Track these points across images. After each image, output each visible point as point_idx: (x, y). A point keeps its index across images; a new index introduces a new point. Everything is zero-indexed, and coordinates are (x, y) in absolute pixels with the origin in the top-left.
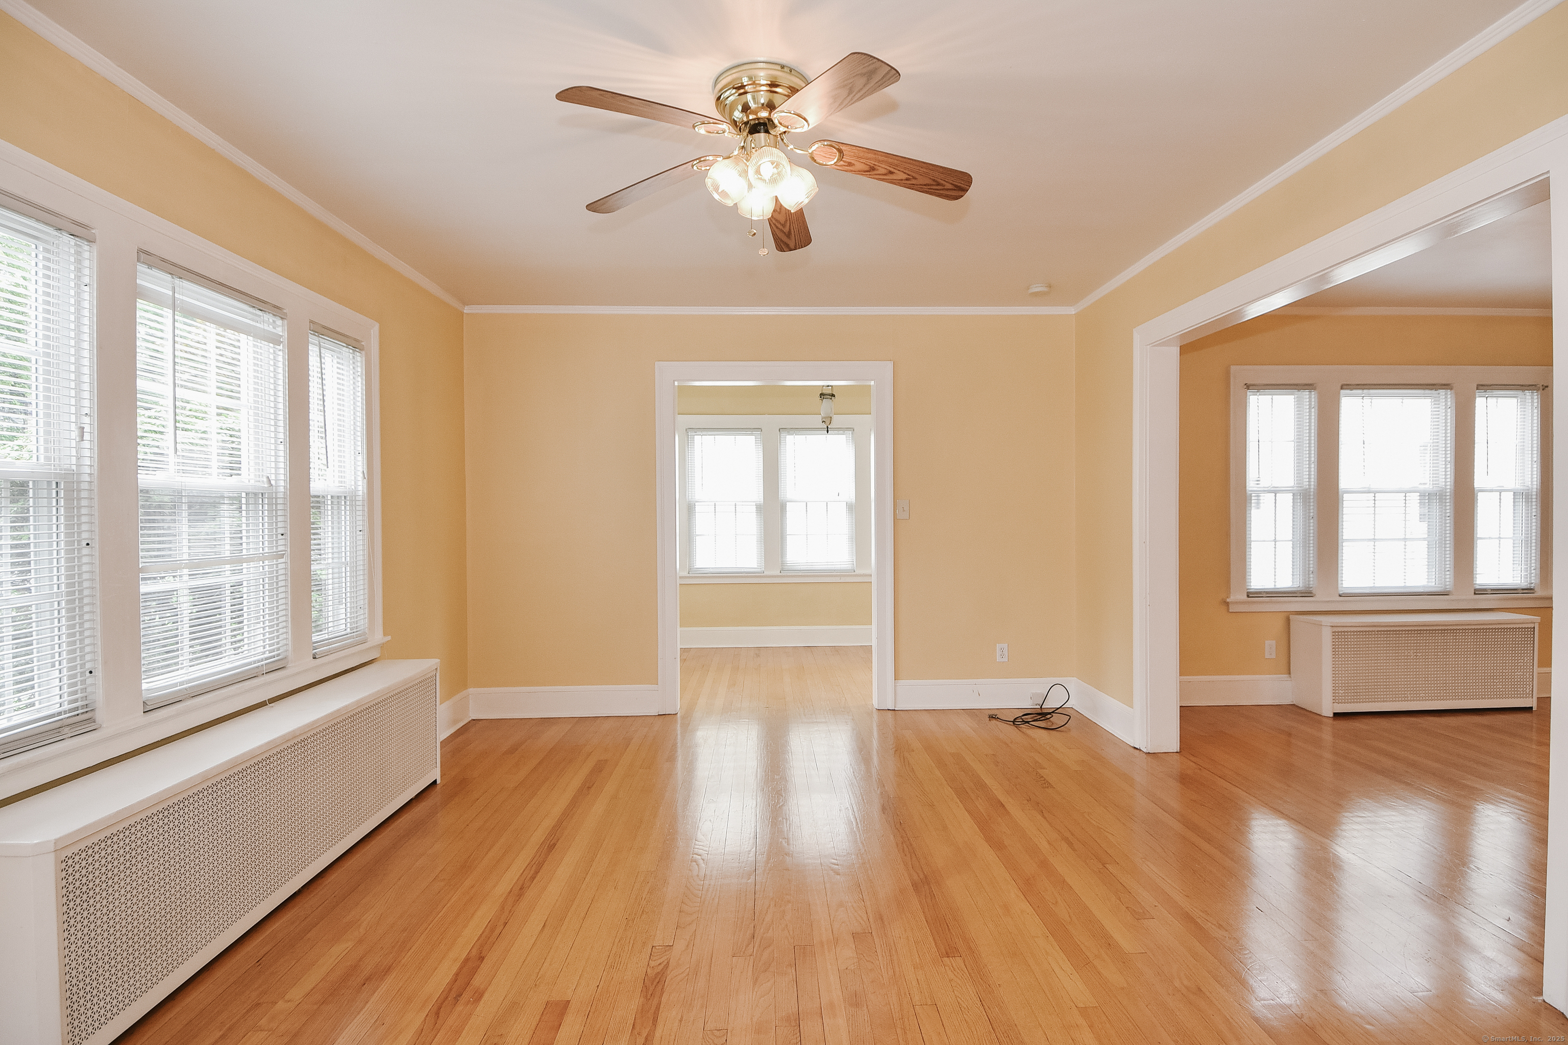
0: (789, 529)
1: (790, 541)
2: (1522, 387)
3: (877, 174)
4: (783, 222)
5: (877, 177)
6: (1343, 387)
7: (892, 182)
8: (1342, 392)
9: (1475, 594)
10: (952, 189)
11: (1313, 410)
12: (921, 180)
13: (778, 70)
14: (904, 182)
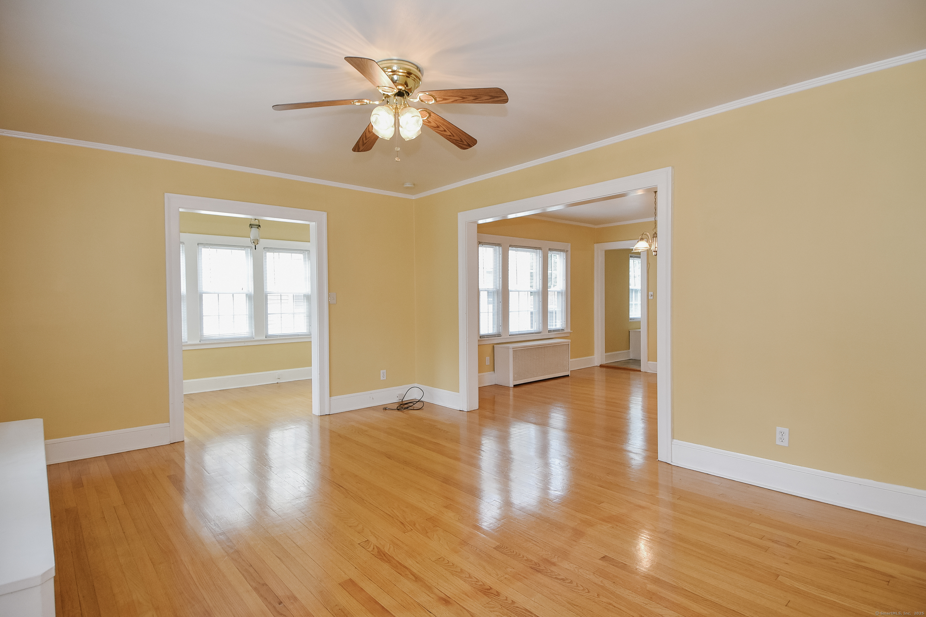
0: (205, 313)
1: (205, 320)
2: (561, 251)
3: (439, 130)
4: (367, 137)
5: (437, 131)
6: (510, 246)
7: (442, 135)
8: (510, 248)
9: (549, 332)
10: (466, 145)
11: (500, 255)
12: (456, 138)
13: (415, 68)
14: (447, 136)
